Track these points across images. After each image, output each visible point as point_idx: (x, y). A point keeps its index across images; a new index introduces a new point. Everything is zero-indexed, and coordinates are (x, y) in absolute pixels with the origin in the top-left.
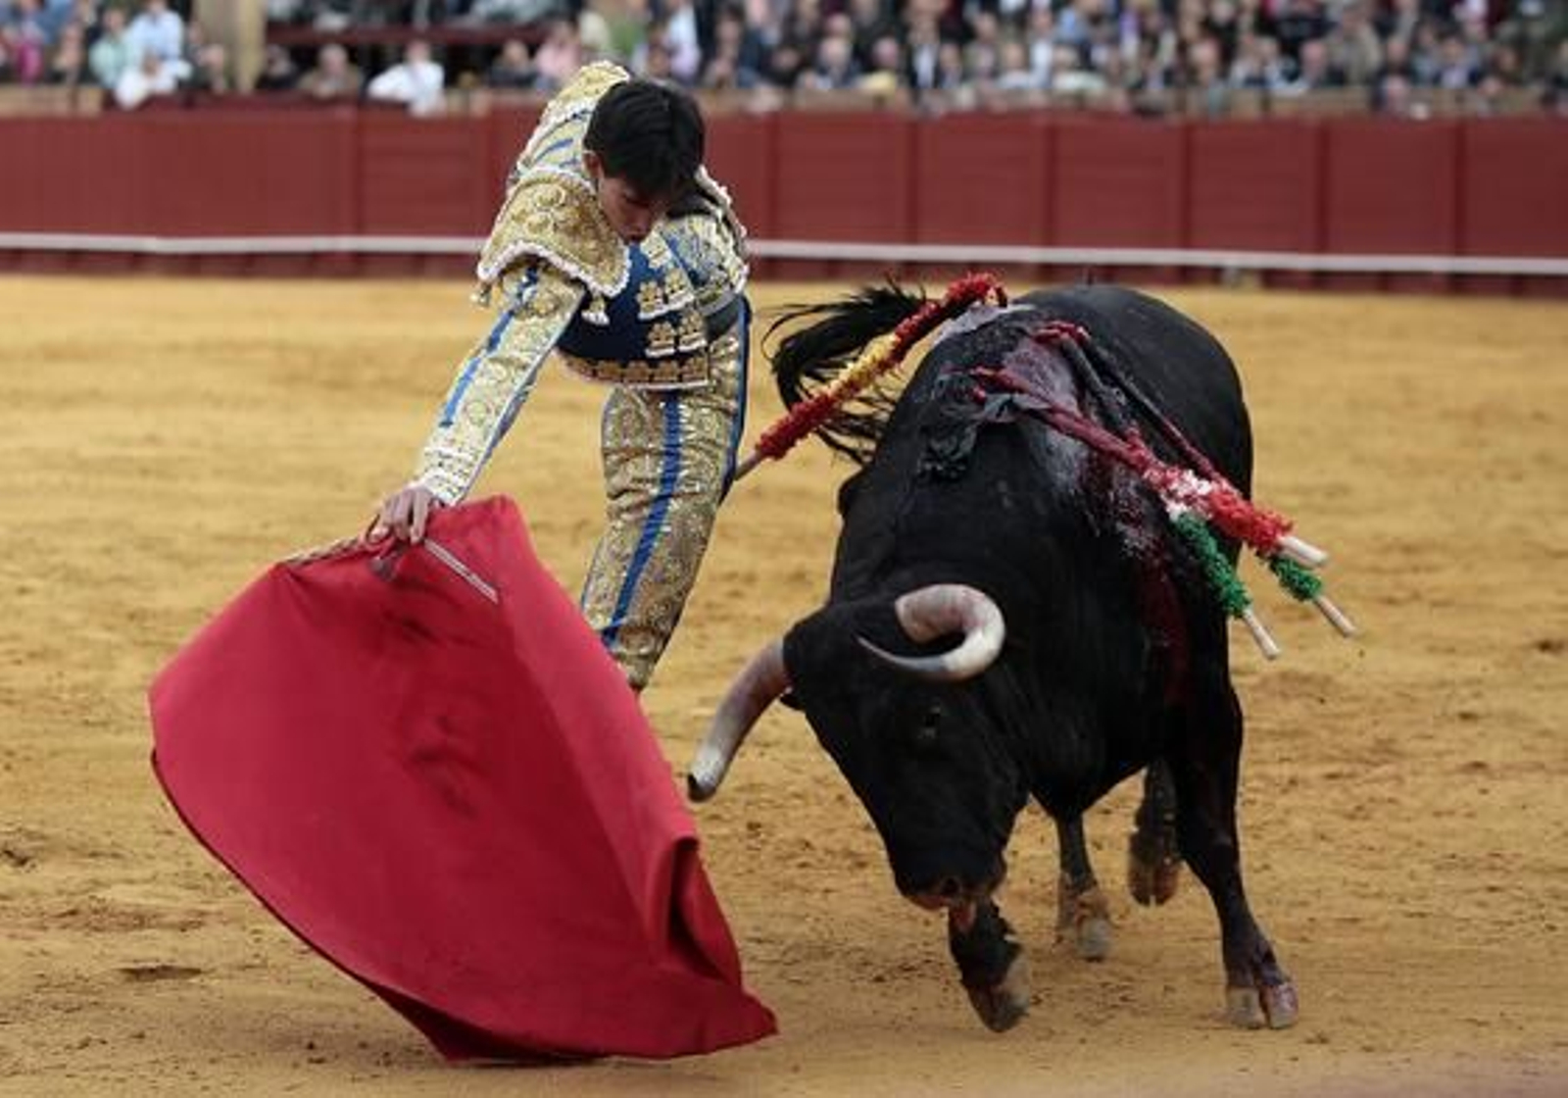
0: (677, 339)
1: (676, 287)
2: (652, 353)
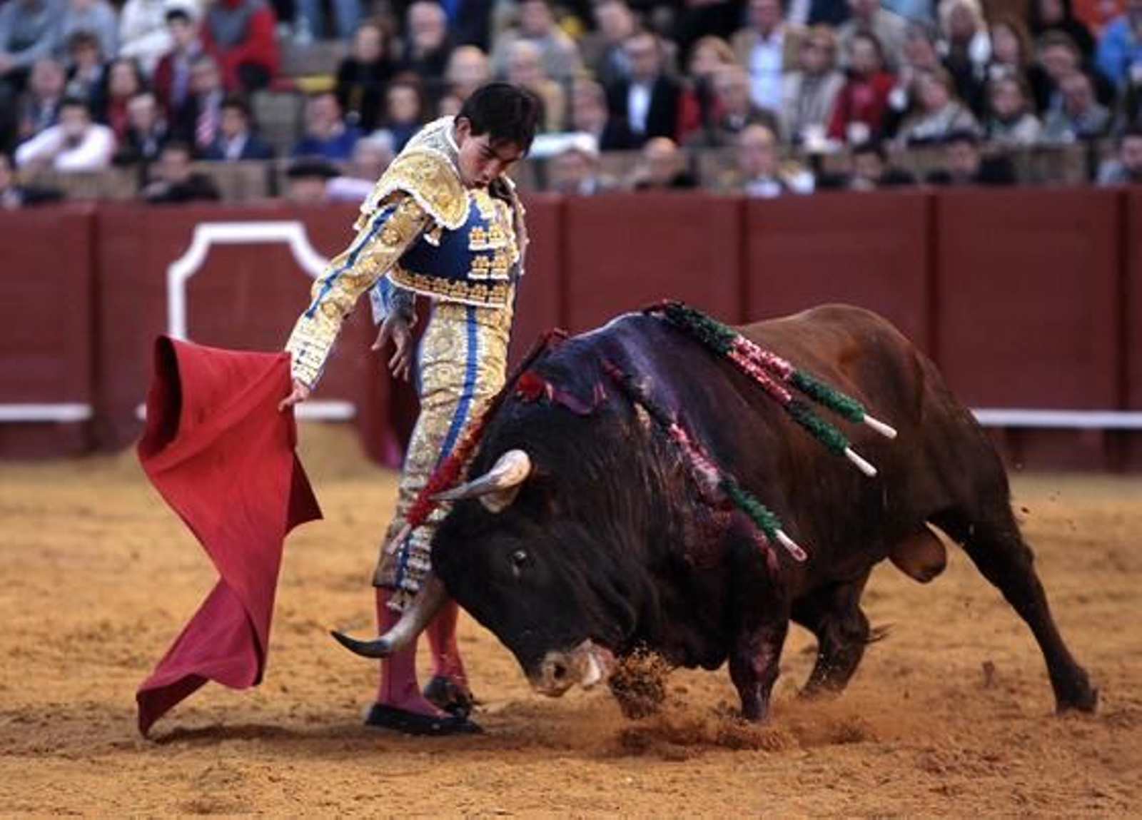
0: (490, 269)
1: (495, 234)
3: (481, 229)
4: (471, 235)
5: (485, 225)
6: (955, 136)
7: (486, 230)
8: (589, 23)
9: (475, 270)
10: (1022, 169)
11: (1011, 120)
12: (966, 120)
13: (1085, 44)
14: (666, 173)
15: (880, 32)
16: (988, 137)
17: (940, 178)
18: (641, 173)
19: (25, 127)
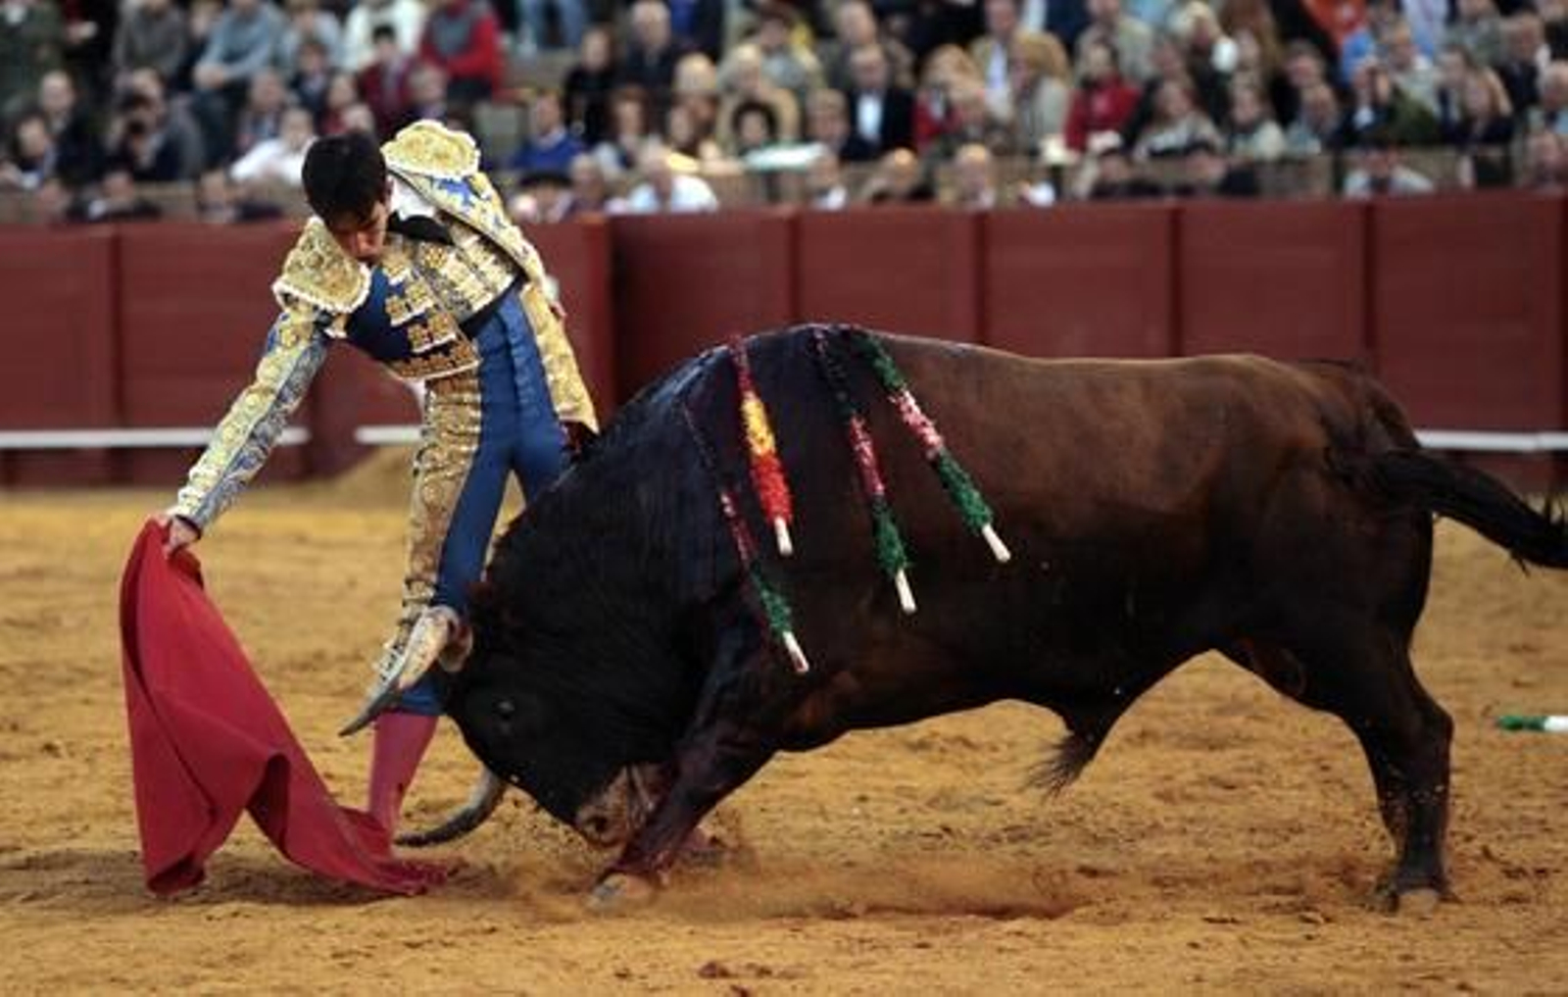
4: (388, 310)
5: (400, 290)
6: (1195, 146)
7: (402, 296)
8: (823, 31)
9: (417, 343)
10: (1267, 179)
11: (1249, 129)
12: (1207, 130)
13: (1330, 54)
14: (904, 185)
15: (1122, 42)
16: (1230, 148)
17: (1185, 191)
18: (877, 183)
19: (245, 138)
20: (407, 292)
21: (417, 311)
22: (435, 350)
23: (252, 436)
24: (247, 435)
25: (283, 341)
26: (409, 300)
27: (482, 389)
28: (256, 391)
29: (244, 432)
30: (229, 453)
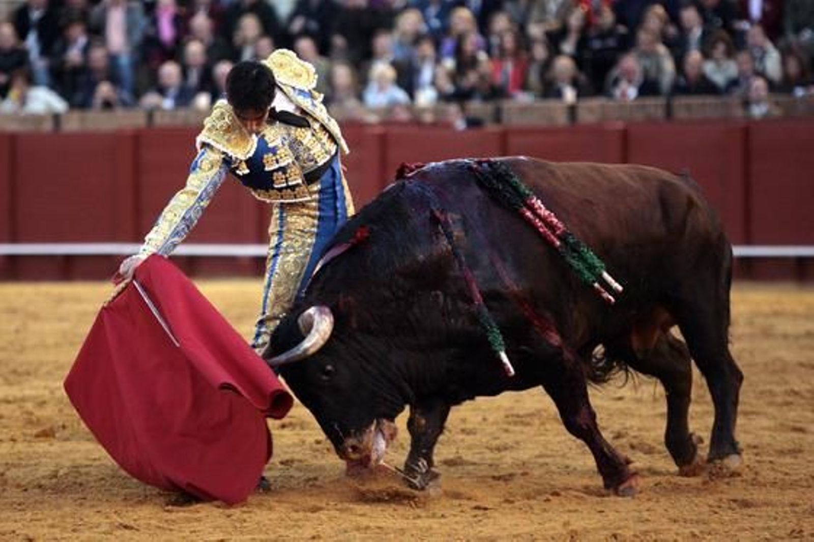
0: (287, 179)
1: (283, 155)
2: (276, 186)
3: (271, 155)
4: (265, 161)
5: (274, 151)
7: (275, 154)
9: (277, 182)
20: (278, 152)
21: (282, 164)
22: (288, 187)
23: (184, 218)
24: (180, 218)
25: (203, 167)
26: (278, 157)
27: (320, 209)
28: (185, 192)
29: (179, 216)
30: (170, 226)
